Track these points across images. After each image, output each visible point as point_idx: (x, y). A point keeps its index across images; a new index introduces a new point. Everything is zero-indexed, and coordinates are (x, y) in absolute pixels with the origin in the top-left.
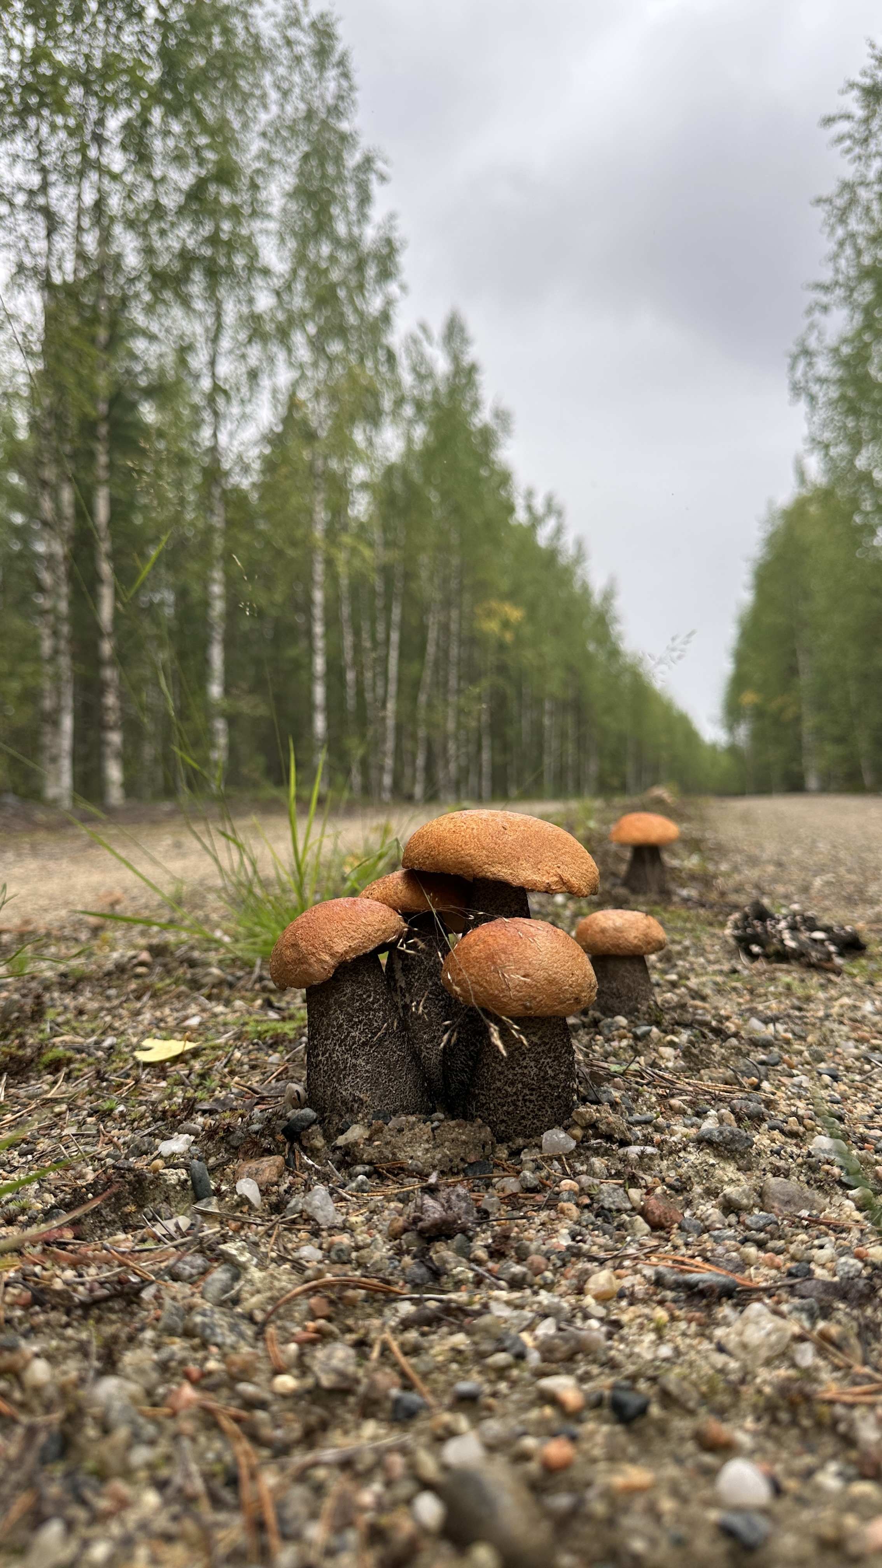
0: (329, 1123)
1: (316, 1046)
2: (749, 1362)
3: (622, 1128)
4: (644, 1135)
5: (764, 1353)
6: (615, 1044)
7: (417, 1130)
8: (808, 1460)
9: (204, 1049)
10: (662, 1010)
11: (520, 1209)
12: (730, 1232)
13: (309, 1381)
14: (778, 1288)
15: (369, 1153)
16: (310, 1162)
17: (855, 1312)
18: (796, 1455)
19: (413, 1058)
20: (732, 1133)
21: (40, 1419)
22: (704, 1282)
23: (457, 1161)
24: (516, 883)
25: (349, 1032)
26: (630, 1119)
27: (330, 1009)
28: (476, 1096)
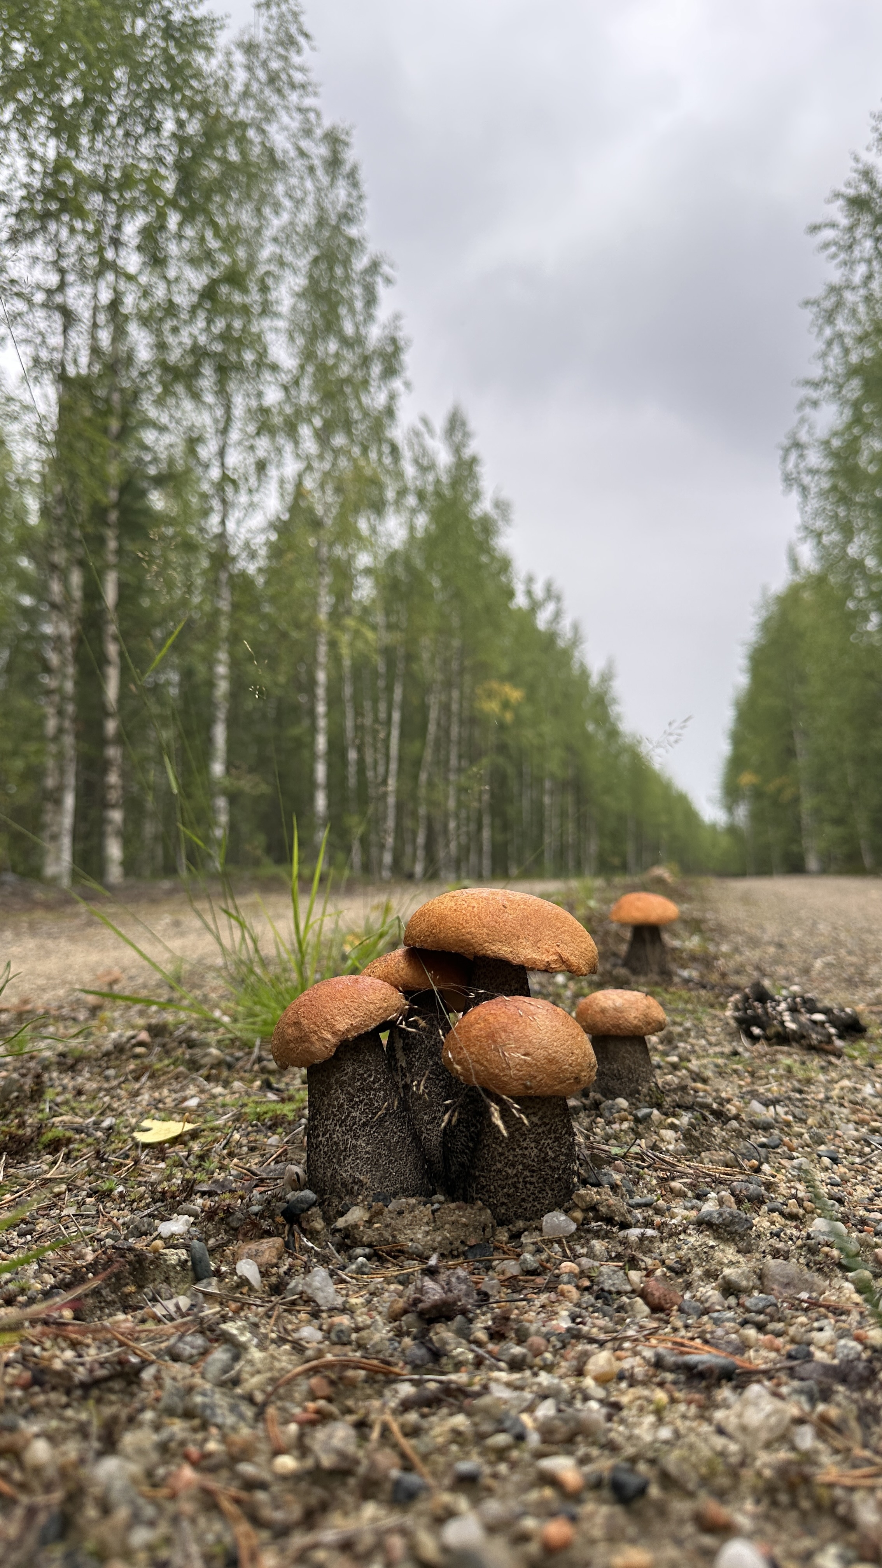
0: (328, 1205)
1: (316, 1127)
2: (748, 1444)
3: (622, 1211)
4: (644, 1218)
5: (764, 1436)
6: (616, 1126)
7: (417, 1212)
8: (807, 1543)
9: (203, 1130)
10: (663, 1092)
11: (520, 1292)
12: (730, 1314)
13: (309, 1463)
14: (778, 1370)
15: (369, 1235)
16: (310, 1244)
17: (856, 1395)
18: (795, 1537)
19: (414, 1139)
20: (731, 1214)
21: (40, 1499)
22: (703, 1363)
23: (457, 1244)
24: (516, 961)
25: (349, 1113)
26: (631, 1202)
27: (331, 1088)
28: (476, 1178)
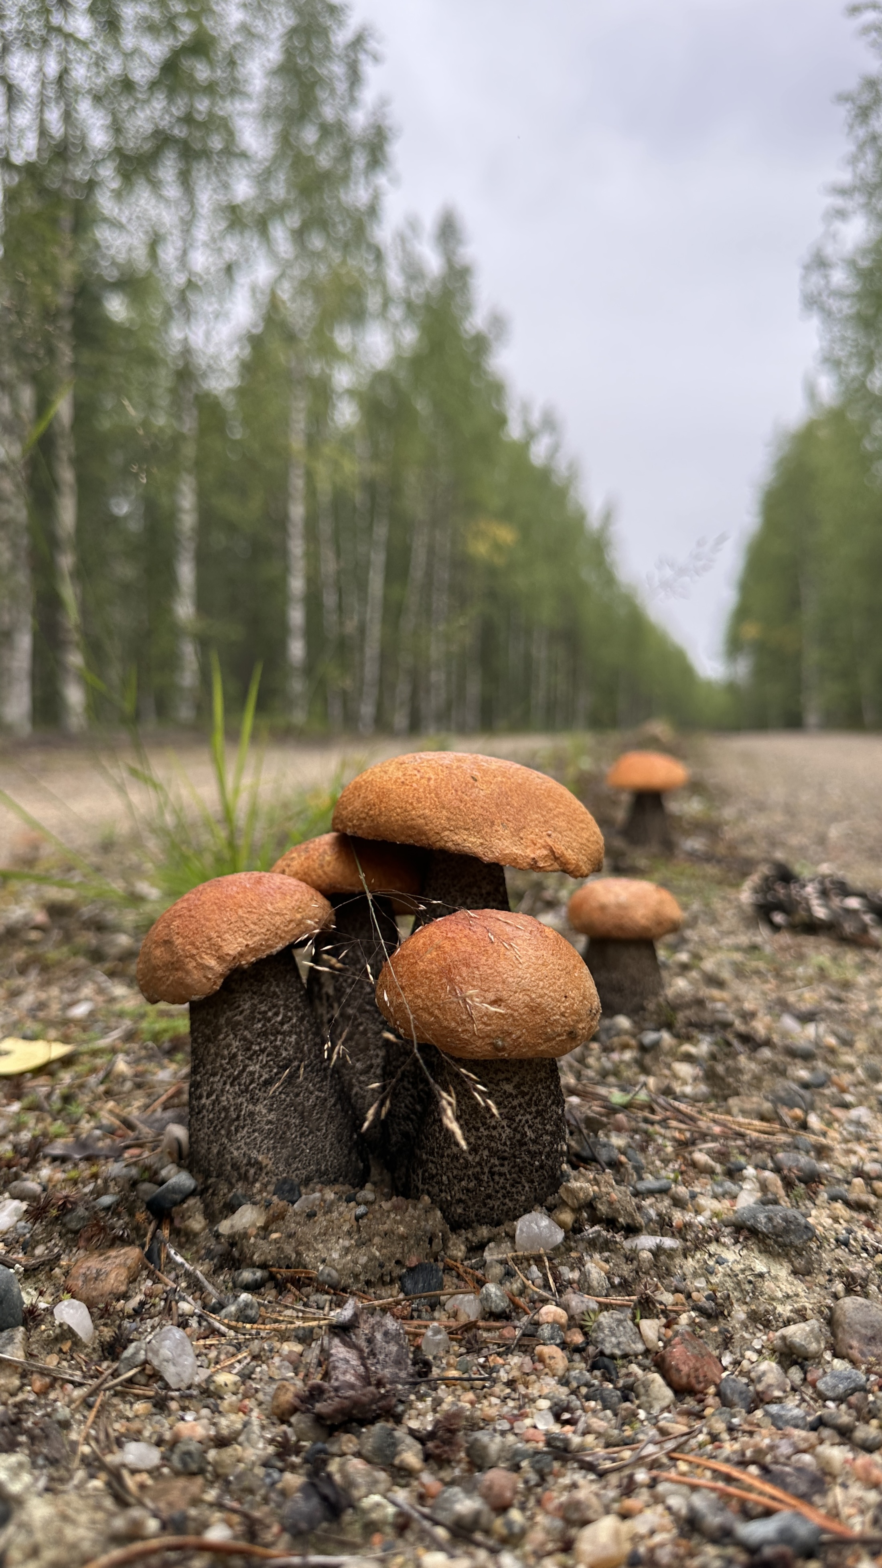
0: (213, 1194)
1: (199, 1083)
3: (630, 1209)
4: (659, 1215)
6: (615, 1056)
7: (335, 1214)
9: (82, 1055)
10: (675, 1007)
11: (478, 1352)
12: (795, 1405)
15: (262, 1251)
16: (179, 1259)
19: (339, 1099)
20: (785, 1219)
22: (771, 1542)
23: (390, 1265)
24: (488, 857)
25: (245, 1067)
26: (641, 1186)
27: (220, 1032)
28: (422, 1163)
